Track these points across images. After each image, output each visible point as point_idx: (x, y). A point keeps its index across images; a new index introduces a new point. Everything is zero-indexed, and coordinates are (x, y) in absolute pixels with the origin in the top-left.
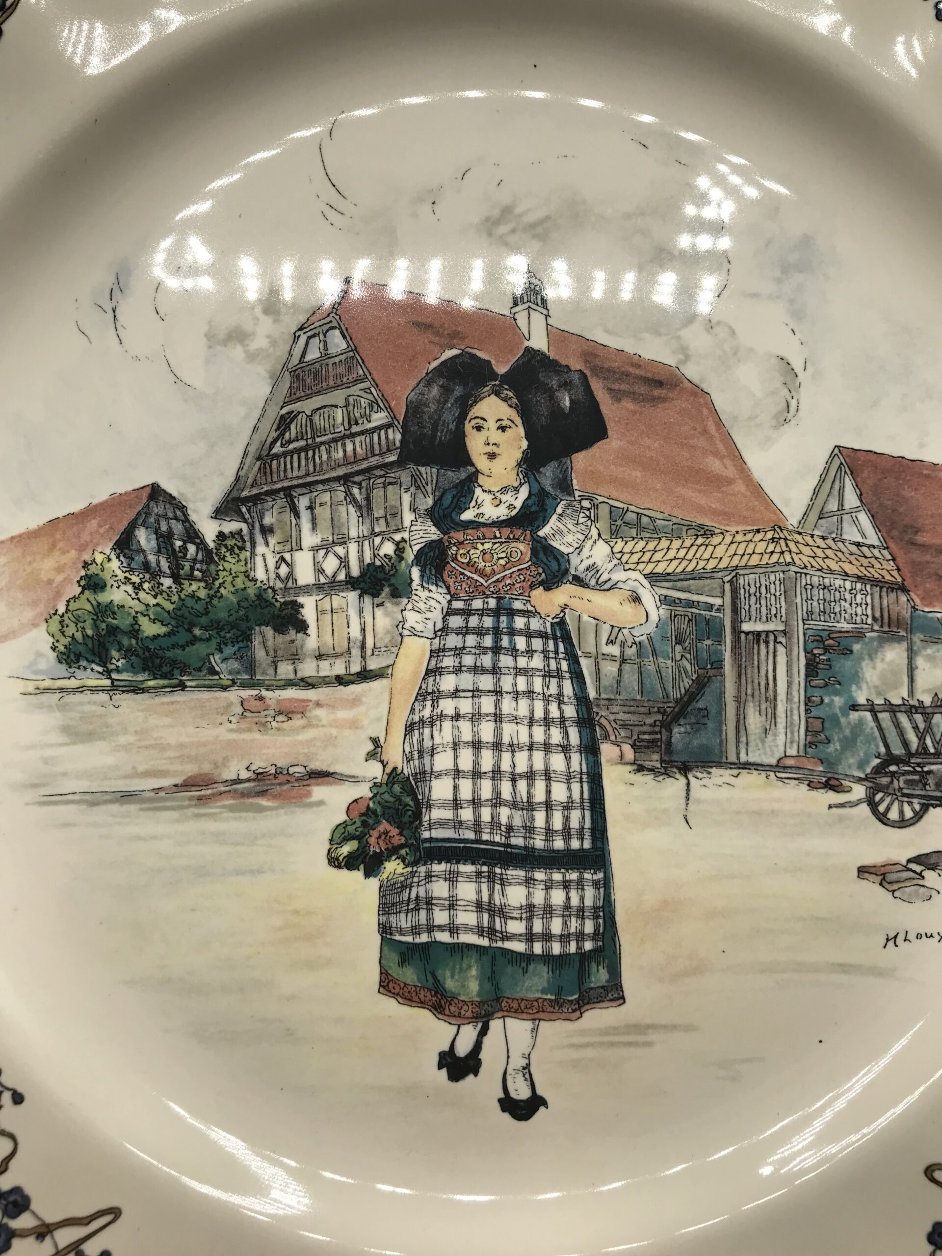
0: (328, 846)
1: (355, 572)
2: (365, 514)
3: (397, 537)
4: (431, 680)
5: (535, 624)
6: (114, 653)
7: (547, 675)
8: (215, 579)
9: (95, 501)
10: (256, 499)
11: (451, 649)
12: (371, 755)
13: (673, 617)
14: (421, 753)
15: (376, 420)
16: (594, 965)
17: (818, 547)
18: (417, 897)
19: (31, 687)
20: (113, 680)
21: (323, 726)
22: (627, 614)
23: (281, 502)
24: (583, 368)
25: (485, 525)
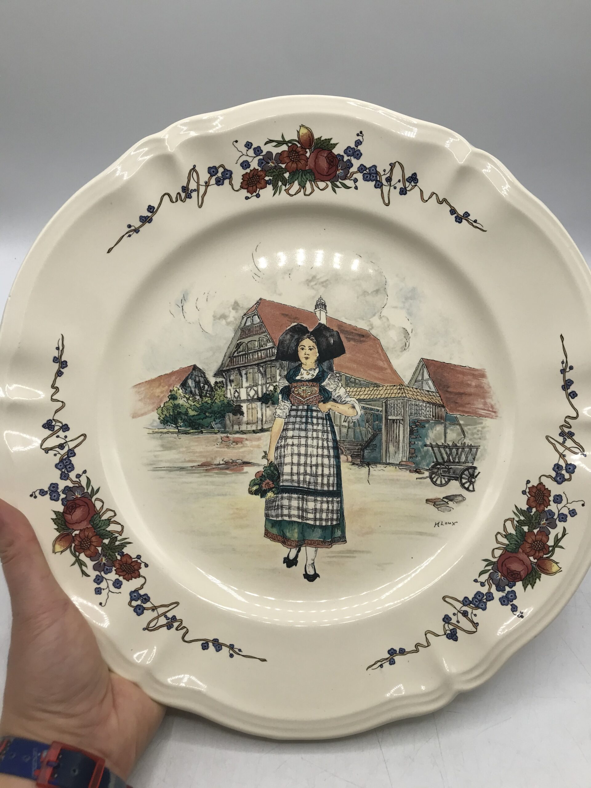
0: (249, 487)
1: (260, 396)
2: (264, 376)
3: (275, 384)
4: (284, 432)
5: (320, 415)
6: (180, 421)
7: (323, 432)
8: (214, 397)
9: (174, 370)
10: (228, 371)
11: (291, 422)
12: (264, 457)
13: (366, 414)
14: (280, 456)
15: (268, 346)
16: (336, 529)
17: (415, 392)
18: (278, 505)
19: (151, 431)
20: (179, 430)
21: (248, 447)
24: (338, 330)
25: (304, 381)
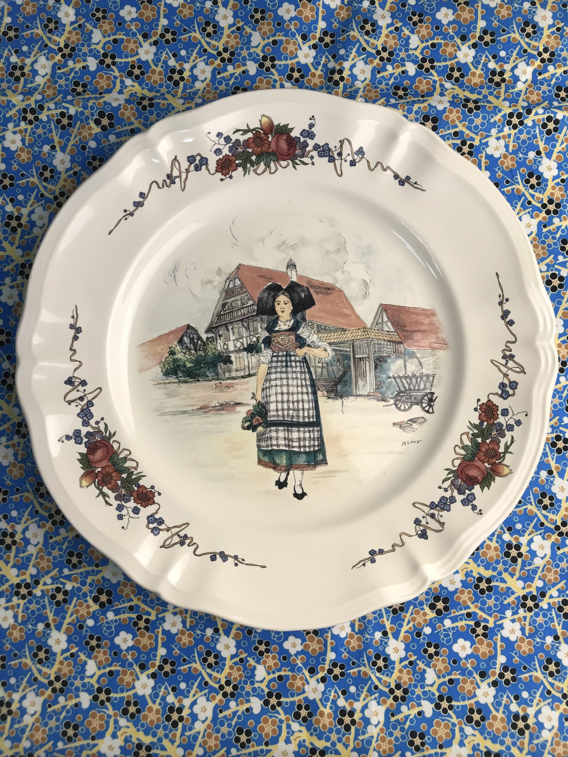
22: (323, 354)
23: (224, 328)
